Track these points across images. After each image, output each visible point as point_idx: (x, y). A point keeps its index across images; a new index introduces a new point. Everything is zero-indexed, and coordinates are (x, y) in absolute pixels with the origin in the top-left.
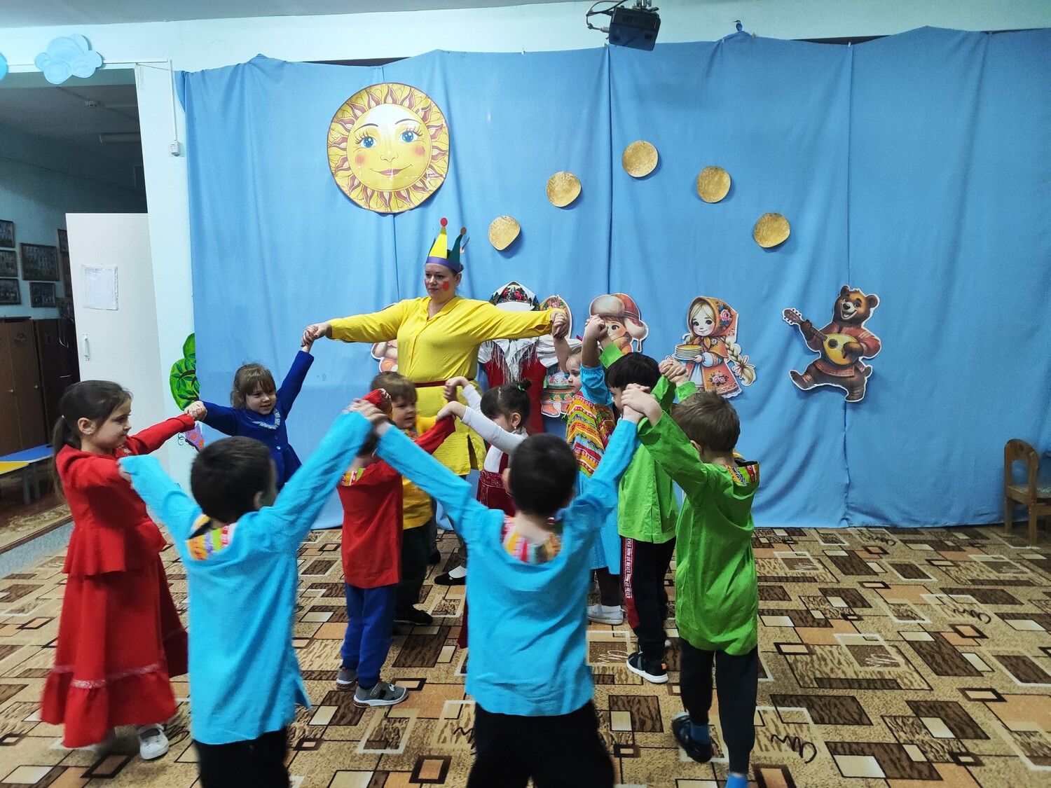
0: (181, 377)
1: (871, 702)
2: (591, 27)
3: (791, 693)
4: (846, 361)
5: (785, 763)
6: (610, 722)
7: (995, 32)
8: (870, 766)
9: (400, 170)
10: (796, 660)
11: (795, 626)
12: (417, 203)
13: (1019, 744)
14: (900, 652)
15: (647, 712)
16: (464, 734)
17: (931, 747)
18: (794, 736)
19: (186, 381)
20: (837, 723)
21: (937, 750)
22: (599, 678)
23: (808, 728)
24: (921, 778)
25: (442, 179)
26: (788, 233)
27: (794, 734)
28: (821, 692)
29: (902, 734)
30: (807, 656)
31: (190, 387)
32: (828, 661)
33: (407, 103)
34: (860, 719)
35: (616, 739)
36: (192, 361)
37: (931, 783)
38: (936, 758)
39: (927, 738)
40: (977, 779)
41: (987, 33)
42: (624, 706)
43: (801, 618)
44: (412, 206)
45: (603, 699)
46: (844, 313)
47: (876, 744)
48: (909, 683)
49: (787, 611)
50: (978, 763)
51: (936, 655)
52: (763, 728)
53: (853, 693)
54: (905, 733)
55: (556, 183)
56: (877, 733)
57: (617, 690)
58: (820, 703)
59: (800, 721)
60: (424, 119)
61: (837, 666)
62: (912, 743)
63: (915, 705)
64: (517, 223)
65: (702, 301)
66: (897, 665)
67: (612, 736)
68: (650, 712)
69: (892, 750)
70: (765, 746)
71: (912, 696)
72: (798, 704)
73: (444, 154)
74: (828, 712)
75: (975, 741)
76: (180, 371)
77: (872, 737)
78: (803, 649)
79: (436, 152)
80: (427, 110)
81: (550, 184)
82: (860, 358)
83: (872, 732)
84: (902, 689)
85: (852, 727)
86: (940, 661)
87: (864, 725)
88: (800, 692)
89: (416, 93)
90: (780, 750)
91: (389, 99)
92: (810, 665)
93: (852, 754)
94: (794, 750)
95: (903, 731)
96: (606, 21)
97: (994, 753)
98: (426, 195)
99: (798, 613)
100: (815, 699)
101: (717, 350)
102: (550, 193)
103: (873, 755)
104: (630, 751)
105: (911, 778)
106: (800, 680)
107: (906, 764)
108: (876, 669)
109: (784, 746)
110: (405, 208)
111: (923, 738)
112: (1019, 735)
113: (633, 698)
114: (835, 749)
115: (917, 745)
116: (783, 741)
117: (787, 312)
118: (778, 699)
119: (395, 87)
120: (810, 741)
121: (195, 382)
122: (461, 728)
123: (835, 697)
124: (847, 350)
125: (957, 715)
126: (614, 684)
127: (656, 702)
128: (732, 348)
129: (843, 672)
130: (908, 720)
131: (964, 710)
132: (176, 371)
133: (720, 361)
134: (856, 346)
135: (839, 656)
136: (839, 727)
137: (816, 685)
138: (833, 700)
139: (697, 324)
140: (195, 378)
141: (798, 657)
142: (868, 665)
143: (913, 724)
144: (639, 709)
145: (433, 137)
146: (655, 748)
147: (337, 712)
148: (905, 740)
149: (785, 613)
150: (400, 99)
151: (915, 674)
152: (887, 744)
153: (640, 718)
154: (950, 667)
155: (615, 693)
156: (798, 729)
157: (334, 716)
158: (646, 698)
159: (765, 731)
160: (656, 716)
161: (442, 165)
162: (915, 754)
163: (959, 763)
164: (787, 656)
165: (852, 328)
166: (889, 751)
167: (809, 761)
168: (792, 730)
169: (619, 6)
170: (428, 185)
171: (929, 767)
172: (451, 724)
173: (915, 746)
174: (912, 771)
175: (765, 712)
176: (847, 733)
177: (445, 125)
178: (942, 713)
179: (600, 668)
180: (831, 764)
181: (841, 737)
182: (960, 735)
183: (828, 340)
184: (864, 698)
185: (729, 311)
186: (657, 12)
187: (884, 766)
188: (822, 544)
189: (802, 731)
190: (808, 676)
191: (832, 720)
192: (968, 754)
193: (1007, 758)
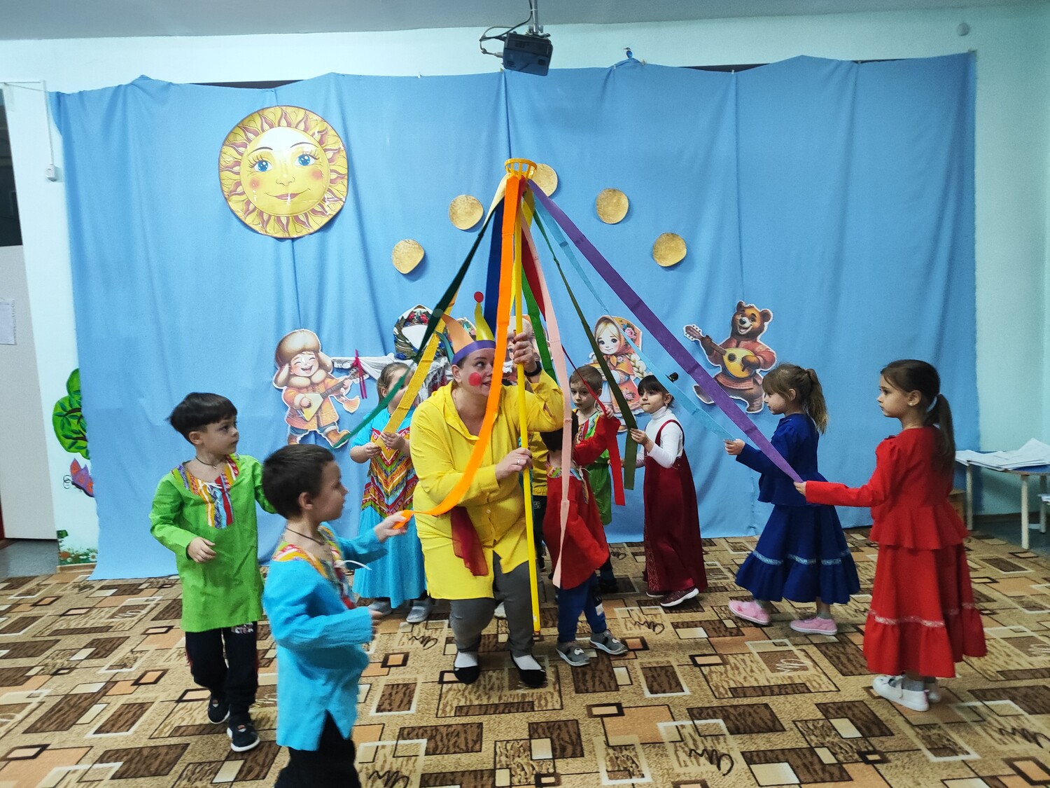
0: (64, 416)
1: (783, 707)
2: (485, 52)
3: (707, 705)
4: (745, 374)
5: (704, 777)
6: (530, 750)
7: (863, 62)
8: (784, 772)
9: (297, 194)
10: (711, 672)
11: (709, 637)
12: (317, 227)
13: (920, 736)
14: (808, 655)
15: (567, 738)
16: (380, 777)
17: (841, 748)
18: (711, 749)
19: (71, 420)
20: (751, 732)
21: (846, 751)
22: (519, 705)
23: (725, 739)
24: (832, 780)
25: (342, 203)
26: (685, 252)
27: (712, 747)
28: (736, 702)
29: (813, 737)
30: (722, 666)
31: (74, 425)
32: (741, 670)
33: (302, 126)
34: (774, 726)
35: (537, 768)
36: (77, 397)
37: (842, 784)
38: (846, 759)
39: (836, 740)
40: (885, 776)
41: (856, 62)
42: (544, 733)
43: (714, 629)
44: (312, 231)
45: (523, 727)
46: (741, 328)
47: (789, 750)
48: (817, 686)
49: (700, 622)
50: (884, 761)
51: (841, 656)
52: (682, 744)
53: (765, 700)
54: (817, 736)
55: (459, 206)
56: (789, 740)
57: (537, 717)
58: (735, 713)
59: (717, 733)
60: (321, 142)
61: (750, 673)
62: (823, 745)
63: (824, 707)
64: (421, 246)
65: (606, 320)
66: (805, 669)
67: (532, 766)
68: (570, 736)
69: (804, 755)
70: (684, 761)
71: (821, 699)
72: (714, 716)
73: (343, 178)
74: (743, 721)
75: (881, 738)
76: (64, 409)
77: (785, 743)
78: (717, 660)
79: (334, 176)
80: (323, 133)
81: (453, 207)
82: (758, 371)
83: (785, 739)
84: (811, 692)
85: (766, 735)
86: (845, 661)
87: (777, 731)
88: (715, 703)
89: (312, 116)
90: (699, 765)
91: (284, 122)
92: (724, 675)
93: (767, 762)
94: (712, 763)
95: (814, 734)
96: (500, 46)
97: (898, 749)
98: (326, 220)
99: (711, 624)
100: (731, 710)
101: (623, 367)
102: (453, 215)
103: (787, 761)
104: (552, 780)
105: (823, 781)
106: (714, 692)
107: (818, 767)
108: (787, 674)
109: (703, 760)
110: (304, 232)
111: (833, 740)
112: (921, 729)
113: (553, 723)
114: (751, 758)
115: (827, 747)
116: (701, 755)
117: (688, 328)
118: (695, 712)
119: (289, 110)
120: (726, 752)
121: (81, 421)
122: (377, 772)
123: (748, 705)
124: (746, 364)
125: (864, 714)
126: (534, 711)
127: (575, 726)
128: (637, 365)
129: (756, 680)
130: (818, 723)
131: (870, 709)
132: (60, 410)
133: (627, 378)
134: (753, 359)
135: (752, 664)
136: (754, 735)
137: (730, 695)
138: (747, 708)
139: (603, 343)
140: (81, 417)
141: (713, 668)
142: (779, 671)
143: (823, 726)
144: (559, 735)
145: (330, 160)
146: (576, 774)
147: (243, 766)
148: (816, 743)
149: (698, 624)
150: (294, 123)
151: (823, 677)
152: (800, 749)
153: (560, 744)
154: (854, 666)
155: (535, 720)
156: (715, 742)
157: (241, 771)
158: (565, 722)
159: (683, 746)
160: (577, 740)
161: (341, 188)
162: (826, 756)
163: (867, 762)
164: (703, 668)
165: (749, 342)
166: (802, 756)
167: (727, 774)
168: (709, 744)
169: (512, 32)
170: (327, 209)
171: (839, 768)
172: (367, 768)
173: (826, 749)
174: (823, 773)
175: (683, 726)
176: (761, 742)
177: (342, 148)
178: (850, 713)
179: (520, 695)
180: (748, 774)
181: (755, 746)
182: (867, 734)
183: (727, 355)
184: (777, 703)
185: (633, 329)
186: (549, 38)
187: (796, 770)
188: (732, 552)
189: (719, 743)
190: (723, 686)
191: (748, 729)
192: (875, 752)
193: (911, 753)
